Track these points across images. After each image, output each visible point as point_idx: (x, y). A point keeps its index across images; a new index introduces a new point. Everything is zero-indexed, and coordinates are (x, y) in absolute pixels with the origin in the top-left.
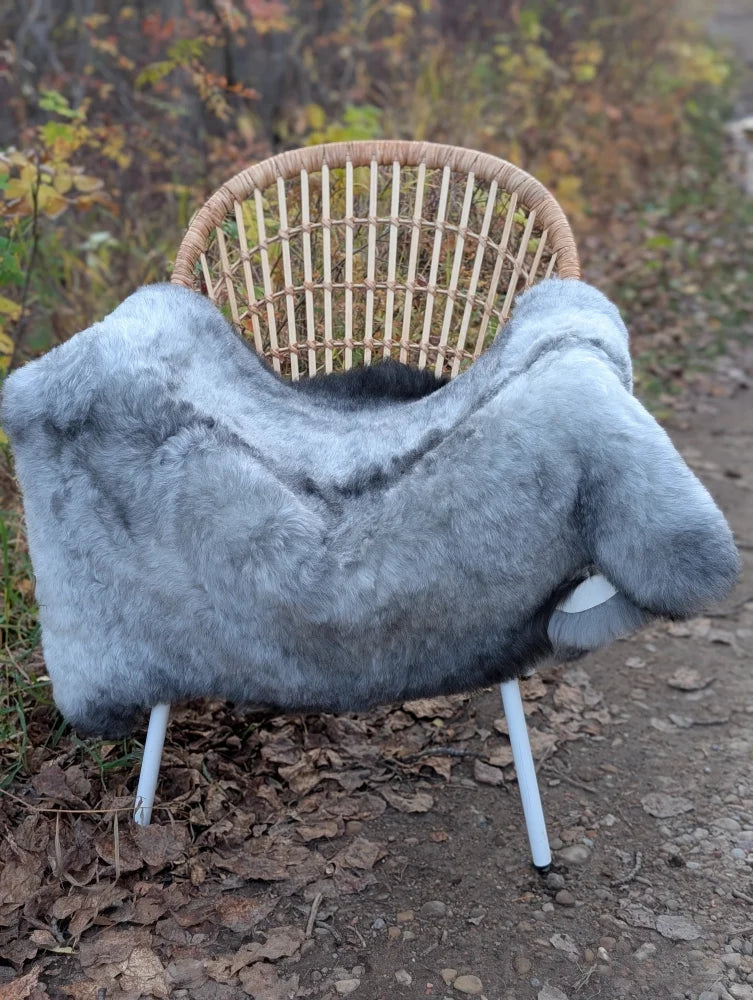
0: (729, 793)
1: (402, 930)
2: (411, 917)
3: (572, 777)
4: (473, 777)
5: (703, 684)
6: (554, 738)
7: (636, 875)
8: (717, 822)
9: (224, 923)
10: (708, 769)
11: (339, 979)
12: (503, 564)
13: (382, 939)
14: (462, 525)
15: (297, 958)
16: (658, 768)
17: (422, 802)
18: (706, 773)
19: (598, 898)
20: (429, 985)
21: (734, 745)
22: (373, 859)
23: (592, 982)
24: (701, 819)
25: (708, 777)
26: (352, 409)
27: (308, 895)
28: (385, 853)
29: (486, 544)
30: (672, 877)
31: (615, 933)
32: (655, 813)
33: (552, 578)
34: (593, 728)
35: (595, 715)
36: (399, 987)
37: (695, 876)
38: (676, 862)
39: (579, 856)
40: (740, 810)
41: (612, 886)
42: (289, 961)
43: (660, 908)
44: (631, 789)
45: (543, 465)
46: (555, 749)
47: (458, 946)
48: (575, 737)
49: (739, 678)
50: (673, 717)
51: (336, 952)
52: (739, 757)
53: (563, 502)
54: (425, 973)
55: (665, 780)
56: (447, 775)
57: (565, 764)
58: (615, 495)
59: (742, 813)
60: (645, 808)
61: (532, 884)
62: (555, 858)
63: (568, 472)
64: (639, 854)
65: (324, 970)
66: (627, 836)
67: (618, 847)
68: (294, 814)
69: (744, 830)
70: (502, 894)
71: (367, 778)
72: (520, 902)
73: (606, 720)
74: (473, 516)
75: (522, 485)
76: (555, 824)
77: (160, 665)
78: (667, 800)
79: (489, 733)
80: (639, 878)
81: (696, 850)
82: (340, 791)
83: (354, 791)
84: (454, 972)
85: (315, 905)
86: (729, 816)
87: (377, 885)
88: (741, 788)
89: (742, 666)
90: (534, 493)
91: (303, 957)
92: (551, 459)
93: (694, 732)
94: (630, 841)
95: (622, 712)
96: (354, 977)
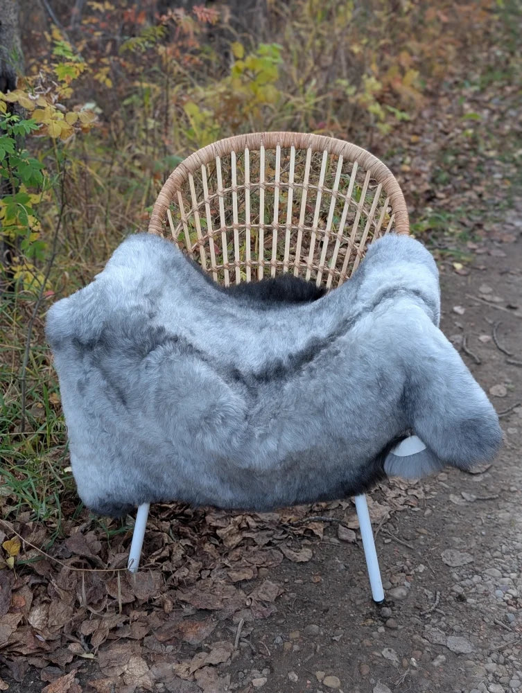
0: (496, 550)
1: (293, 644)
2: (298, 635)
3: (399, 538)
4: (337, 536)
5: (484, 470)
6: (389, 508)
7: (436, 607)
8: (487, 571)
9: (184, 639)
10: (483, 533)
11: (254, 678)
12: (357, 433)
13: (280, 651)
14: (332, 412)
15: (229, 664)
16: (452, 531)
17: (305, 555)
18: (483, 535)
19: (412, 623)
20: (308, 682)
21: (500, 516)
22: (275, 595)
23: (406, 681)
24: (477, 568)
25: (483, 538)
26: (264, 309)
27: (235, 620)
28: (282, 591)
29: (346, 422)
30: (457, 609)
31: (421, 648)
32: (449, 563)
33: (387, 437)
34: (413, 502)
35: (415, 492)
36: (290, 683)
37: (472, 608)
38: (461, 599)
39: (401, 594)
40: (502, 563)
41: (420, 615)
42: (224, 665)
43: (449, 631)
44: (435, 546)
45: (382, 374)
46: (389, 517)
47: (326, 656)
48: (401, 508)
49: (507, 465)
50: (464, 494)
51: (253, 659)
52: (503, 524)
53: (394, 396)
54: (306, 674)
55: (457, 540)
56: (321, 535)
57: (395, 527)
58: (427, 394)
59: (503, 565)
60: (444, 559)
61: (371, 614)
62: (387, 596)
63: (397, 378)
64: (438, 593)
65: (246, 671)
66: (431, 579)
67: (425, 587)
68: (226, 562)
69: (503, 577)
70: (353, 619)
71: (271, 536)
72: (364, 625)
73: (421, 496)
74: (338, 406)
75: (369, 387)
76: (387, 571)
77: (145, 482)
78: (457, 554)
79: (348, 505)
80: (437, 610)
81: (473, 590)
82: (254, 546)
83: (263, 546)
84: (323, 673)
85: (240, 626)
86: (495, 567)
87: (277, 613)
88: (504, 547)
89: (509, 456)
90: (376, 391)
91: (232, 662)
92: (387, 371)
93: (477, 505)
94: (433, 583)
95: (432, 490)
96: (264, 676)
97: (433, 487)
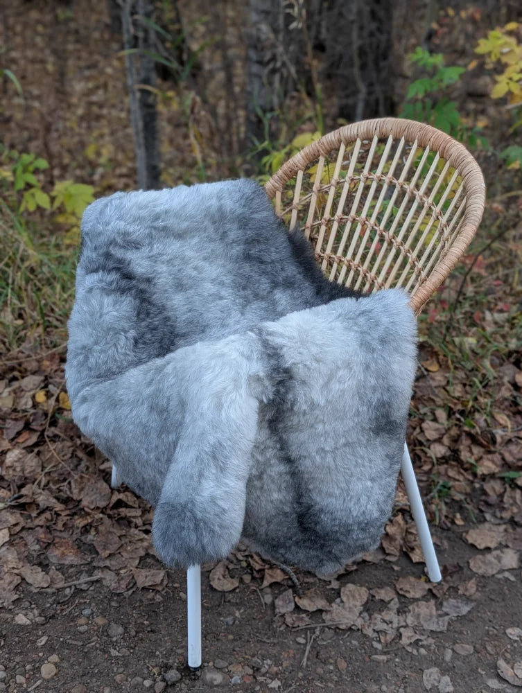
1: (87, 624)
2: (101, 623)
4: (276, 598)
6: (359, 622)
11: (26, 615)
13: (74, 619)
15: (36, 591)
20: (41, 654)
27: (97, 572)
28: (160, 588)
34: (388, 638)
35: (408, 634)
36: (33, 642)
39: (212, 680)
42: (30, 588)
48: (369, 632)
51: (52, 605)
54: (49, 648)
62: (202, 668)
65: (33, 606)
72: (148, 668)
73: (406, 641)
79: (337, 587)
84: (57, 661)
85: (90, 578)
91: (38, 592)
95: (427, 648)
96: (31, 620)
97: (433, 647)
